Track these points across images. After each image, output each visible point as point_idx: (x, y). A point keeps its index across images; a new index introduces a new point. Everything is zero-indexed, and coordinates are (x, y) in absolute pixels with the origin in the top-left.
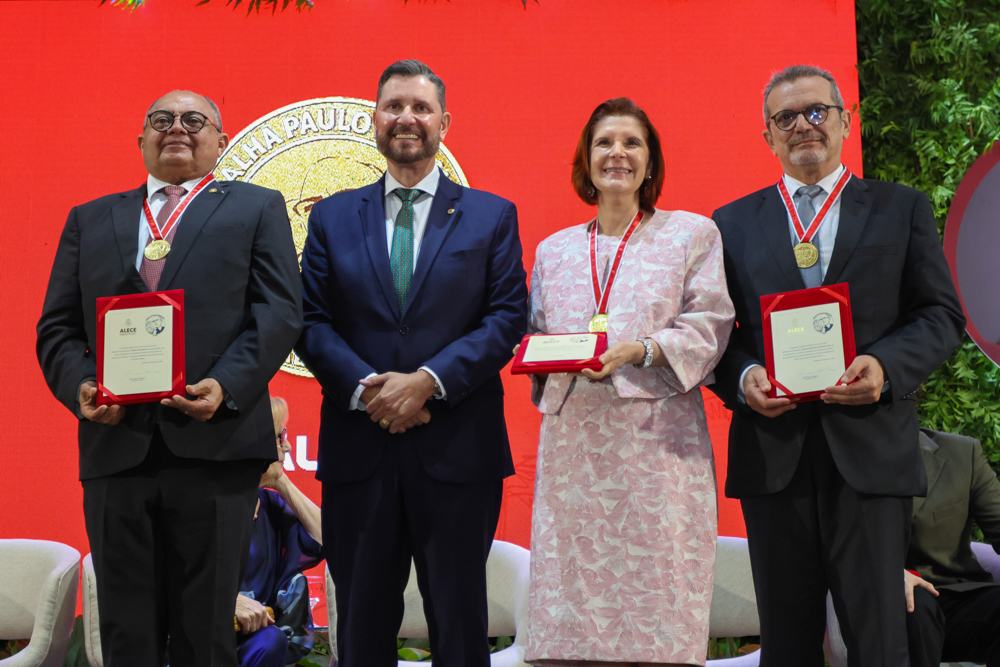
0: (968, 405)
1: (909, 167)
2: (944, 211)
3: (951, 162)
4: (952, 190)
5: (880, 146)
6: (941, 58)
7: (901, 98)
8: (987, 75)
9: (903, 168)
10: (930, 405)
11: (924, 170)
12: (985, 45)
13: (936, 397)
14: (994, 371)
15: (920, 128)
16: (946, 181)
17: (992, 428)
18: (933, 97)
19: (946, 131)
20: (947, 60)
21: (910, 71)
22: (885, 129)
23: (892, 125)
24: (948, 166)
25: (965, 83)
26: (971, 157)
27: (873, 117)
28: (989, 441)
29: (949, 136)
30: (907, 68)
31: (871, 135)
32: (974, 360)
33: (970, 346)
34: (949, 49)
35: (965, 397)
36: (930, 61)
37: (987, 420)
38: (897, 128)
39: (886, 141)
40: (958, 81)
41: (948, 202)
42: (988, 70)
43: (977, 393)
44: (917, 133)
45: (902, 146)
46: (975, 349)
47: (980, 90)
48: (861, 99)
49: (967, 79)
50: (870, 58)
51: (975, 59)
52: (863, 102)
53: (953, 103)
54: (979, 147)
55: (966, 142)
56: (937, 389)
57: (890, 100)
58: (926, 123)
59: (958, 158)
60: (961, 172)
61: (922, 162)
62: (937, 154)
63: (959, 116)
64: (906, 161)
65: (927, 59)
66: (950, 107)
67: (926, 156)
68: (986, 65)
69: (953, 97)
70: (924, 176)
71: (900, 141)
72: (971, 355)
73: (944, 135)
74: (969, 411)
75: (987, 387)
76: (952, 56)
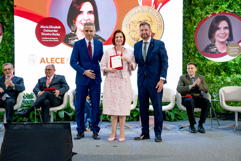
0: (197, 61)
1: (190, 22)
2: (195, 29)
3: (197, 21)
4: (197, 26)
5: (186, 18)
6: (197, 3)
7: (190, 10)
8: (204, 6)
9: (189, 22)
10: (191, 60)
11: (193, 22)
12: (204, 1)
13: (192, 59)
14: (201, 56)
15: (193, 15)
16: (196, 24)
17: (200, 64)
18: (195, 10)
19: (197, 16)
20: (198, 3)
21: (192, 5)
22: (187, 15)
23: (188, 15)
24: (196, 22)
25: (200, 8)
26: (200, 20)
27: (185, 13)
28: (200, 67)
29: (197, 17)
30: (191, 5)
31: (184, 16)
32: (198, 54)
33: (198, 51)
34: (198, 2)
35: (197, 59)
36: (195, 4)
37: (200, 63)
38: (189, 15)
39: (187, 17)
40: (199, 7)
41: (196, 28)
42: (204, 5)
43: (199, 59)
44: (192, 16)
45: (189, 18)
46: (199, 52)
47: (203, 9)
48: (183, 10)
49: (201, 7)
50: (185, 3)
51: (202, 3)
52: (184, 10)
53: (198, 11)
54: (202, 19)
55: (200, 18)
56: (192, 58)
57: (188, 10)
58: (193, 14)
59: (198, 20)
60: (198, 23)
61: (192, 21)
62: (195, 20)
63: (199, 13)
64: (190, 21)
65: (194, 3)
66: (198, 12)
67: (193, 20)
68: (204, 4)
69: (198, 10)
70: (193, 23)
71: (189, 17)
72: (198, 53)
73: (196, 16)
74: (197, 62)
75: (200, 58)
76: (199, 3)
